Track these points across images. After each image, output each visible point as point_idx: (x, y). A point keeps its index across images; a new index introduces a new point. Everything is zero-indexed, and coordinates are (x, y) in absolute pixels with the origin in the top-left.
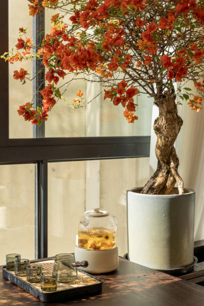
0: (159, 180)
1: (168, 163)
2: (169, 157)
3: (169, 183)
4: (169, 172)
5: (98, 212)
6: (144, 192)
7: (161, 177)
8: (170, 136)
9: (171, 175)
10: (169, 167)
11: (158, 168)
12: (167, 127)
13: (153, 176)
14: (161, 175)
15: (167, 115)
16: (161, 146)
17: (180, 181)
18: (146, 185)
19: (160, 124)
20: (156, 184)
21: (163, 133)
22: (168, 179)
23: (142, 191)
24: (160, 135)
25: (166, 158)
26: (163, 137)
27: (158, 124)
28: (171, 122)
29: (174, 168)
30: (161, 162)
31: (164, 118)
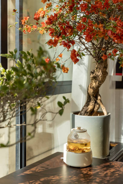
0: (90, 107)
1: (96, 97)
3: (96, 109)
4: (96, 102)
5: (80, 129)
7: (92, 105)
8: (102, 81)
9: (97, 104)
10: (96, 99)
11: (89, 100)
12: (102, 76)
13: (86, 105)
14: (91, 104)
15: (103, 69)
16: (94, 87)
17: (104, 107)
18: (82, 110)
19: (97, 74)
20: (89, 110)
21: (98, 80)
22: (96, 107)
23: (79, 114)
24: (96, 81)
25: (96, 94)
26: (98, 82)
27: (95, 74)
28: (104, 74)
29: (100, 100)
30: (91, 96)
31: (101, 71)
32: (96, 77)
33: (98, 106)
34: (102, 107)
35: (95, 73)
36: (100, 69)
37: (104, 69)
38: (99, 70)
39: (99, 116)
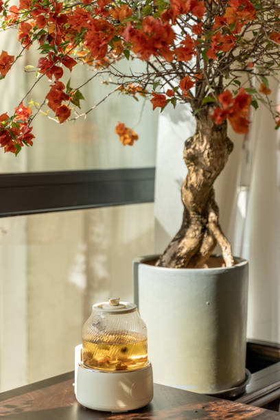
0: (188, 243)
1: (205, 215)
2: (207, 205)
3: (204, 249)
4: (205, 230)
5: (118, 305)
6: (164, 264)
7: (192, 238)
8: (215, 169)
9: (208, 234)
10: (205, 221)
11: (186, 223)
12: (211, 154)
13: (177, 237)
14: (191, 235)
15: (212, 135)
16: (195, 185)
17: (225, 244)
18: (165, 252)
19: (197, 148)
20: (184, 251)
21: (202, 164)
22: (204, 242)
23: (158, 263)
24: (196, 168)
25: (202, 205)
26: (201, 171)
27: (194, 149)
28: (218, 147)
29: (214, 222)
30: (191, 213)
31: (207, 139)
32: (197, 158)
33: (210, 240)
34: (221, 244)
35: (192, 146)
36: (203, 133)
37: (215, 134)
38: (202, 137)
39: (206, 269)
